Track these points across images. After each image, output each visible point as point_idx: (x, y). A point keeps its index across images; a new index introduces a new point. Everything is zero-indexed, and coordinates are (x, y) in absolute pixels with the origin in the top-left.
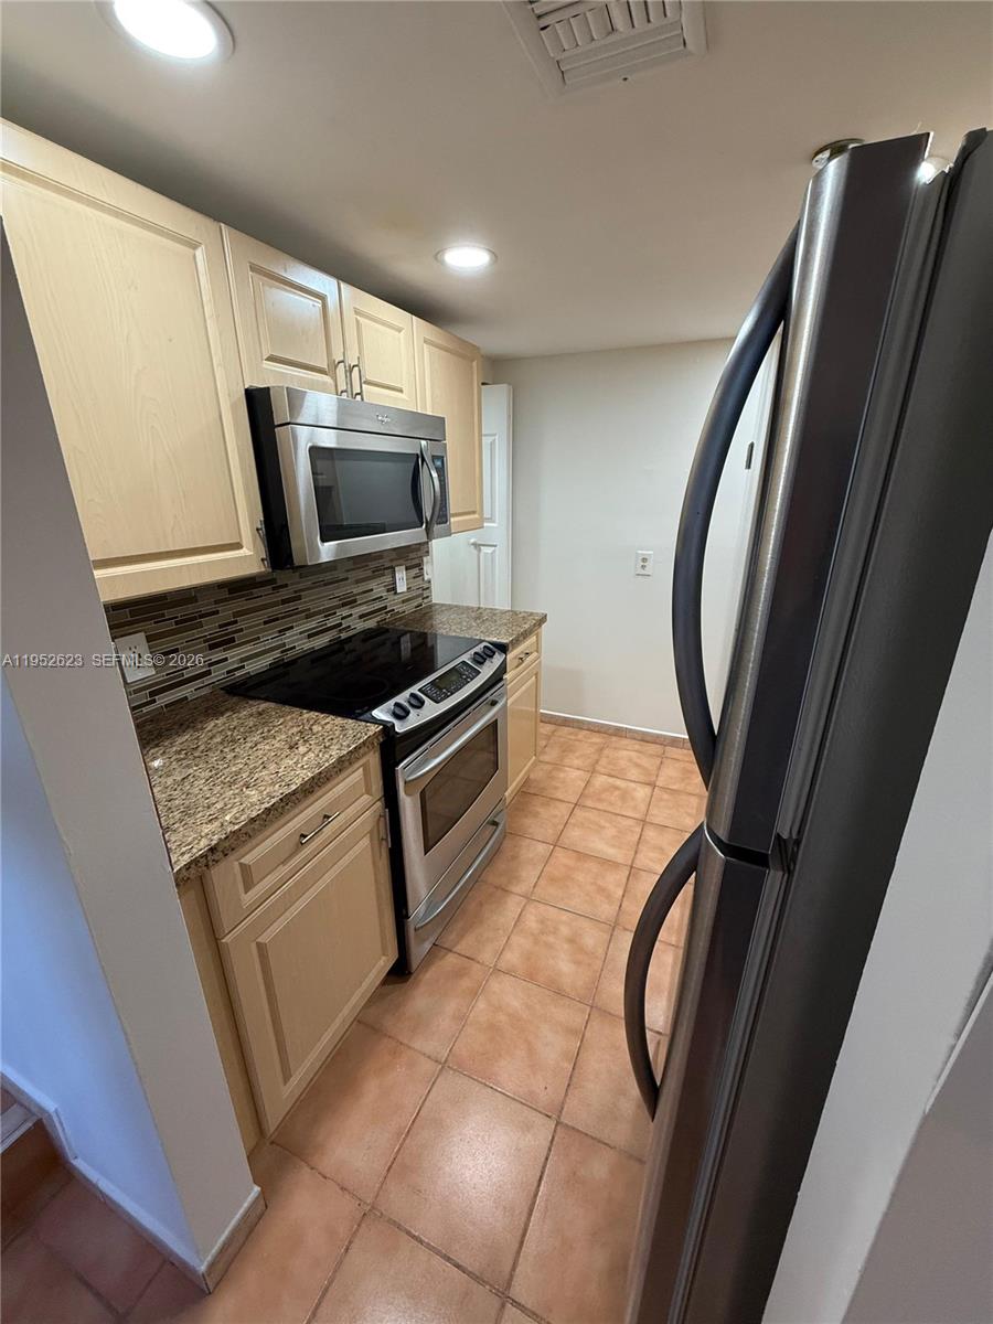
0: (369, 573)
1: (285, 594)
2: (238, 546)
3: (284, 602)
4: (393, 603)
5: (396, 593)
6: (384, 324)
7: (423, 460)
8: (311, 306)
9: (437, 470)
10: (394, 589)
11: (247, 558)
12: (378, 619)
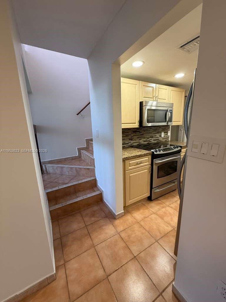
0: (156, 132)
1: (141, 134)
2: (135, 123)
3: (141, 135)
4: (160, 139)
5: (161, 137)
6: (163, 89)
7: (168, 111)
8: (151, 89)
9: (170, 113)
10: (161, 136)
11: (136, 125)
12: (157, 141)
